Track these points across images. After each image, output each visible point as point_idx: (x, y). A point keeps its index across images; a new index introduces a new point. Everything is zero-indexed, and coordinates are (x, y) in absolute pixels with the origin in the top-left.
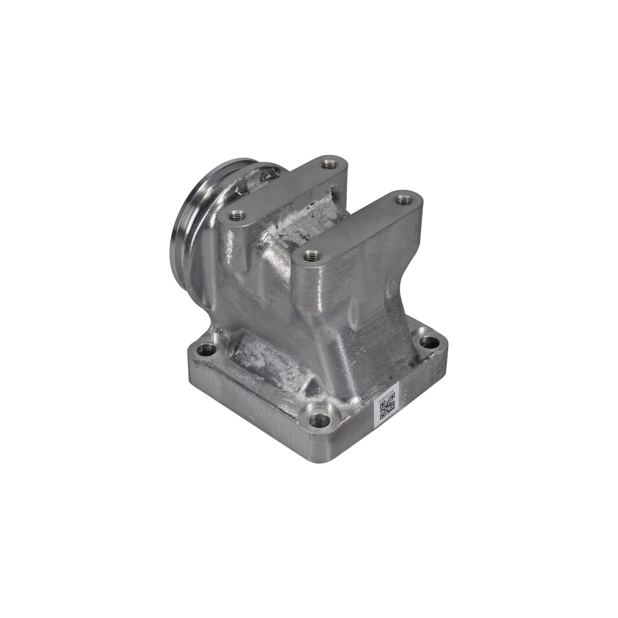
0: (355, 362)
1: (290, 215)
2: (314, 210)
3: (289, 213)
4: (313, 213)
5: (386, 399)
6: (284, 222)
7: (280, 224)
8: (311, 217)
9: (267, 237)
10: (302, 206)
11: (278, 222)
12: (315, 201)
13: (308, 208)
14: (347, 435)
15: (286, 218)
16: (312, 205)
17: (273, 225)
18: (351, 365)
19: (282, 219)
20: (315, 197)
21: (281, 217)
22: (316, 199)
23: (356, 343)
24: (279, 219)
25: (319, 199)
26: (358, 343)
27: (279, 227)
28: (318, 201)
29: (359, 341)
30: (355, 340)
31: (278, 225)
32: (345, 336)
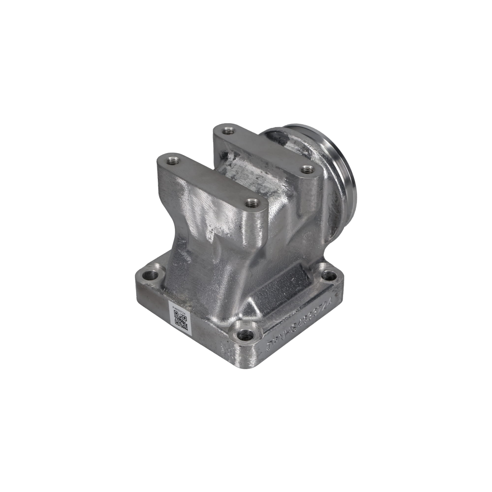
1: (247, 162)
2: (263, 177)
3: (247, 160)
4: (260, 177)
8: (256, 177)
11: (237, 157)
12: (269, 174)
15: (243, 160)
17: (233, 155)
18: (173, 263)
19: (240, 158)
20: (271, 171)
21: (240, 156)
22: (271, 174)
23: (184, 256)
24: (239, 156)
25: (273, 175)
26: (185, 257)
27: (236, 160)
28: (272, 176)
29: (186, 257)
30: (184, 254)
31: (235, 159)
32: (180, 243)
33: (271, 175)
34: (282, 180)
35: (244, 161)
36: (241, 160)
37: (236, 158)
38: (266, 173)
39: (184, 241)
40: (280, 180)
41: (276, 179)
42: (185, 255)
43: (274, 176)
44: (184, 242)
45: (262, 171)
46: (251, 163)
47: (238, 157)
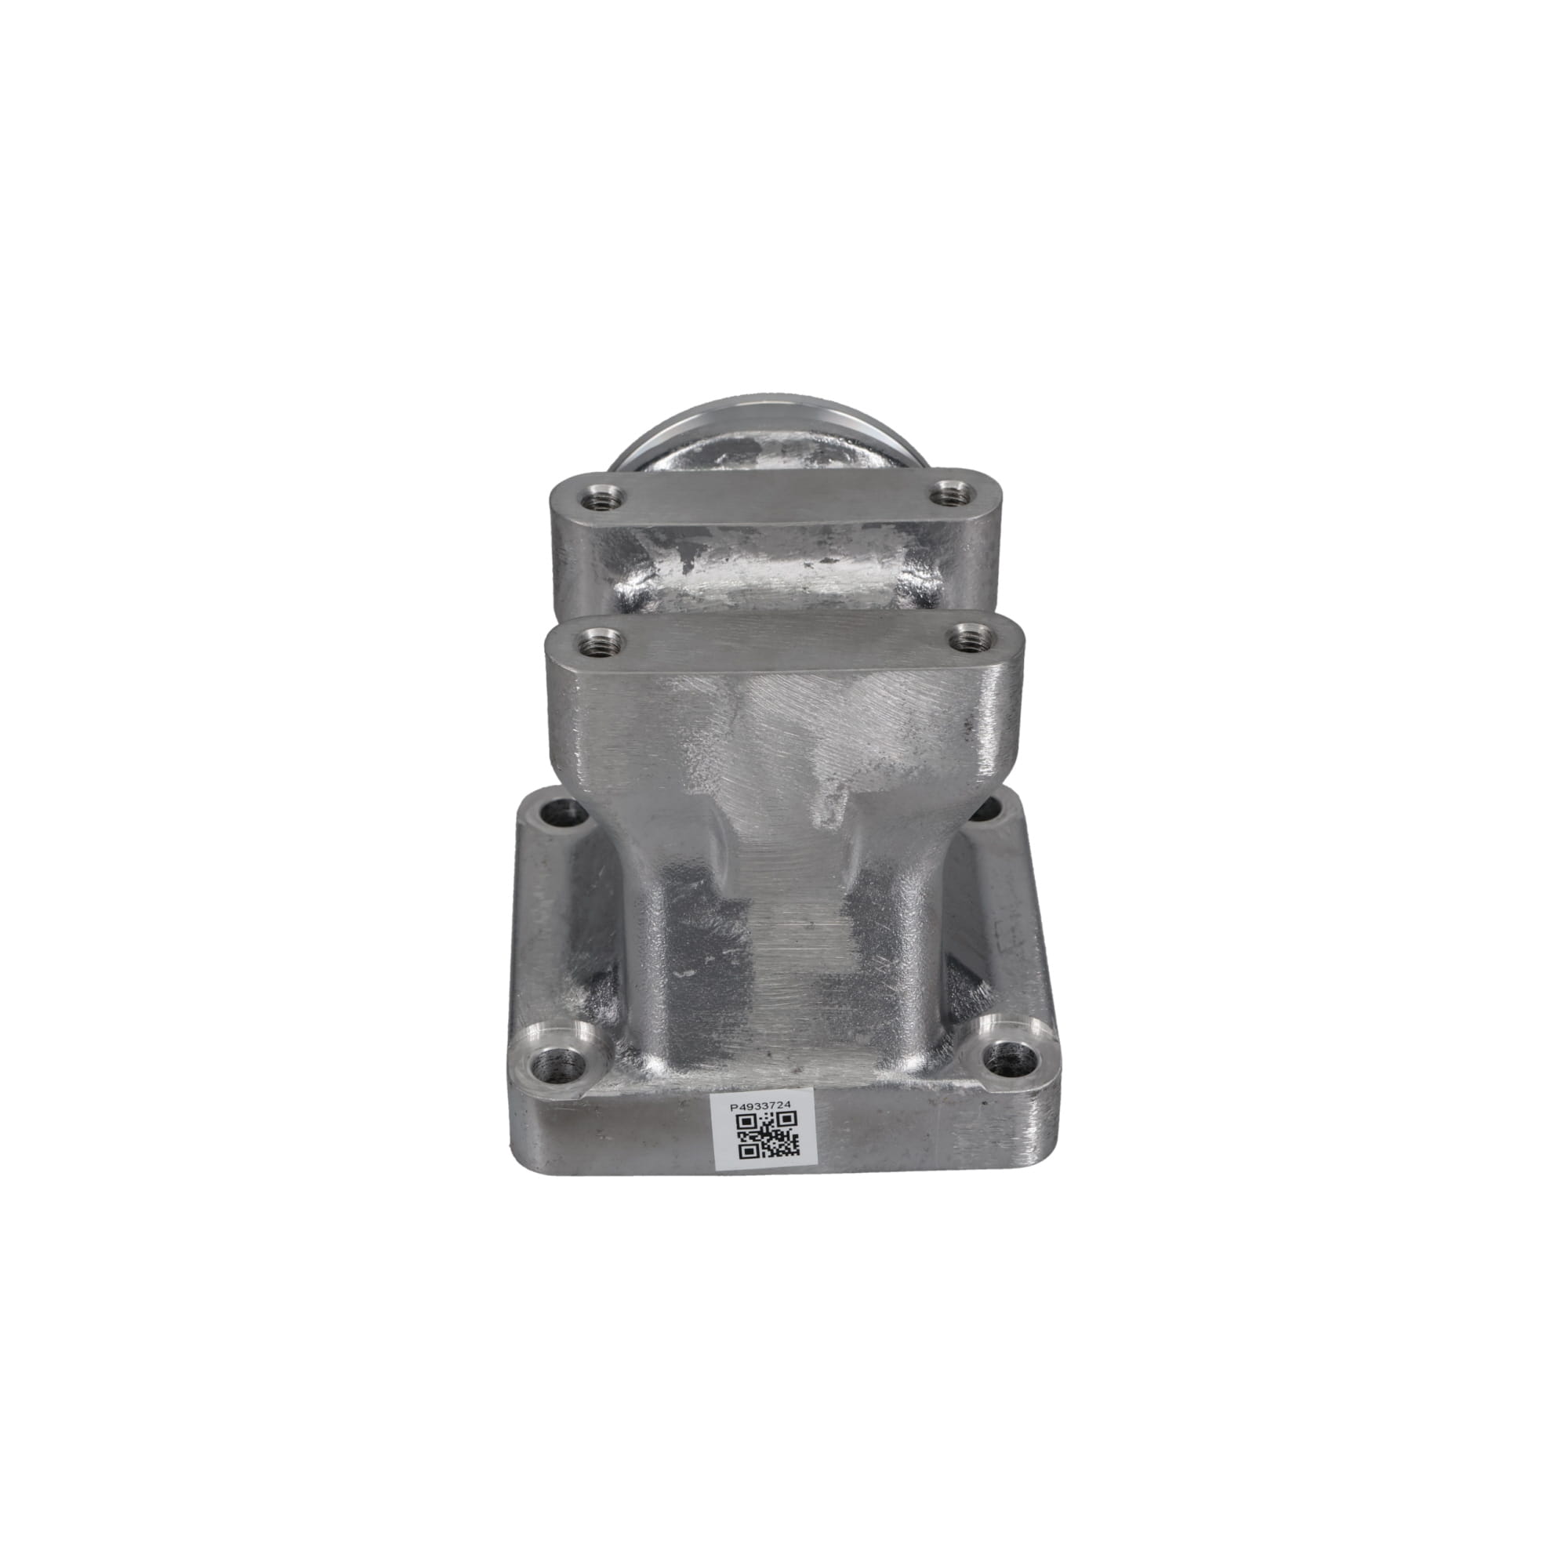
0: (692, 973)
1: (740, 557)
2: (816, 578)
3: (739, 552)
5: (760, 1113)
6: (712, 566)
7: (698, 564)
9: (650, 581)
10: (791, 553)
11: (695, 558)
12: (838, 558)
13: (808, 565)
14: (609, 1138)
15: (724, 560)
16: (826, 565)
17: (679, 559)
18: (676, 974)
19: (710, 557)
20: (843, 548)
21: (709, 550)
22: (846, 556)
23: (713, 928)
24: (703, 554)
25: (855, 558)
26: (719, 931)
27: (694, 570)
28: (850, 561)
29: (724, 930)
30: (712, 921)
31: (692, 567)
32: (683, 896)
33: (847, 558)
34: (895, 557)
35: (727, 560)
36: (714, 562)
37: (692, 563)
38: (827, 561)
39: (695, 885)
40: (884, 561)
41: (868, 565)
42: (715, 925)
43: (858, 557)
44: (700, 886)
45: (808, 562)
46: (757, 556)
47: (699, 556)
